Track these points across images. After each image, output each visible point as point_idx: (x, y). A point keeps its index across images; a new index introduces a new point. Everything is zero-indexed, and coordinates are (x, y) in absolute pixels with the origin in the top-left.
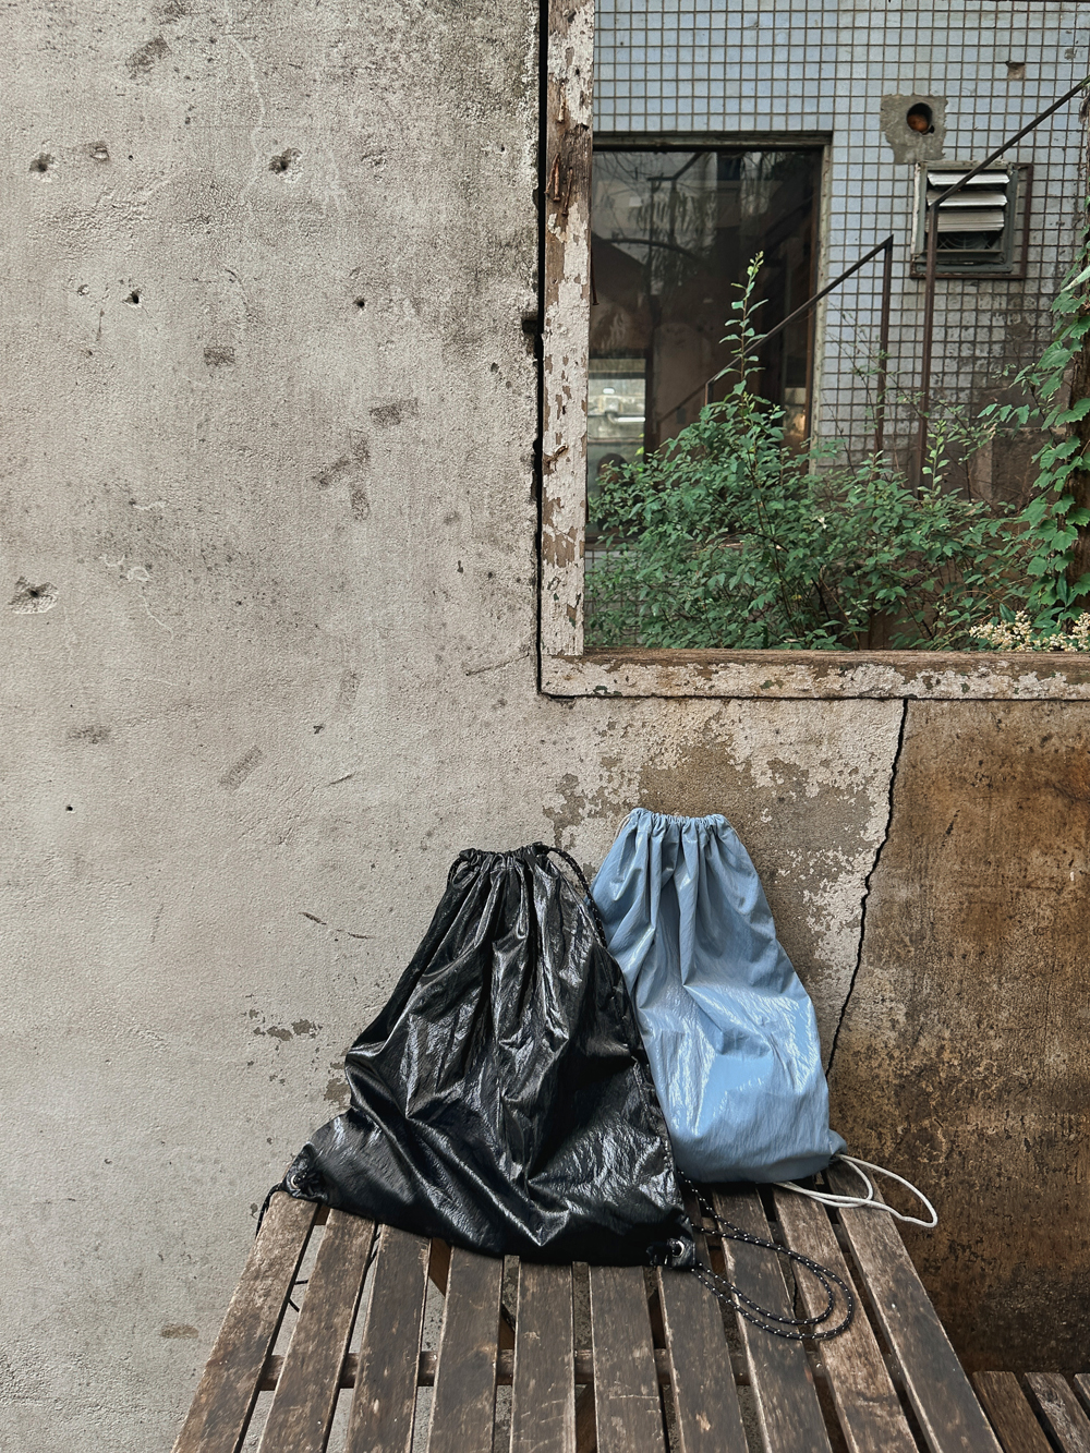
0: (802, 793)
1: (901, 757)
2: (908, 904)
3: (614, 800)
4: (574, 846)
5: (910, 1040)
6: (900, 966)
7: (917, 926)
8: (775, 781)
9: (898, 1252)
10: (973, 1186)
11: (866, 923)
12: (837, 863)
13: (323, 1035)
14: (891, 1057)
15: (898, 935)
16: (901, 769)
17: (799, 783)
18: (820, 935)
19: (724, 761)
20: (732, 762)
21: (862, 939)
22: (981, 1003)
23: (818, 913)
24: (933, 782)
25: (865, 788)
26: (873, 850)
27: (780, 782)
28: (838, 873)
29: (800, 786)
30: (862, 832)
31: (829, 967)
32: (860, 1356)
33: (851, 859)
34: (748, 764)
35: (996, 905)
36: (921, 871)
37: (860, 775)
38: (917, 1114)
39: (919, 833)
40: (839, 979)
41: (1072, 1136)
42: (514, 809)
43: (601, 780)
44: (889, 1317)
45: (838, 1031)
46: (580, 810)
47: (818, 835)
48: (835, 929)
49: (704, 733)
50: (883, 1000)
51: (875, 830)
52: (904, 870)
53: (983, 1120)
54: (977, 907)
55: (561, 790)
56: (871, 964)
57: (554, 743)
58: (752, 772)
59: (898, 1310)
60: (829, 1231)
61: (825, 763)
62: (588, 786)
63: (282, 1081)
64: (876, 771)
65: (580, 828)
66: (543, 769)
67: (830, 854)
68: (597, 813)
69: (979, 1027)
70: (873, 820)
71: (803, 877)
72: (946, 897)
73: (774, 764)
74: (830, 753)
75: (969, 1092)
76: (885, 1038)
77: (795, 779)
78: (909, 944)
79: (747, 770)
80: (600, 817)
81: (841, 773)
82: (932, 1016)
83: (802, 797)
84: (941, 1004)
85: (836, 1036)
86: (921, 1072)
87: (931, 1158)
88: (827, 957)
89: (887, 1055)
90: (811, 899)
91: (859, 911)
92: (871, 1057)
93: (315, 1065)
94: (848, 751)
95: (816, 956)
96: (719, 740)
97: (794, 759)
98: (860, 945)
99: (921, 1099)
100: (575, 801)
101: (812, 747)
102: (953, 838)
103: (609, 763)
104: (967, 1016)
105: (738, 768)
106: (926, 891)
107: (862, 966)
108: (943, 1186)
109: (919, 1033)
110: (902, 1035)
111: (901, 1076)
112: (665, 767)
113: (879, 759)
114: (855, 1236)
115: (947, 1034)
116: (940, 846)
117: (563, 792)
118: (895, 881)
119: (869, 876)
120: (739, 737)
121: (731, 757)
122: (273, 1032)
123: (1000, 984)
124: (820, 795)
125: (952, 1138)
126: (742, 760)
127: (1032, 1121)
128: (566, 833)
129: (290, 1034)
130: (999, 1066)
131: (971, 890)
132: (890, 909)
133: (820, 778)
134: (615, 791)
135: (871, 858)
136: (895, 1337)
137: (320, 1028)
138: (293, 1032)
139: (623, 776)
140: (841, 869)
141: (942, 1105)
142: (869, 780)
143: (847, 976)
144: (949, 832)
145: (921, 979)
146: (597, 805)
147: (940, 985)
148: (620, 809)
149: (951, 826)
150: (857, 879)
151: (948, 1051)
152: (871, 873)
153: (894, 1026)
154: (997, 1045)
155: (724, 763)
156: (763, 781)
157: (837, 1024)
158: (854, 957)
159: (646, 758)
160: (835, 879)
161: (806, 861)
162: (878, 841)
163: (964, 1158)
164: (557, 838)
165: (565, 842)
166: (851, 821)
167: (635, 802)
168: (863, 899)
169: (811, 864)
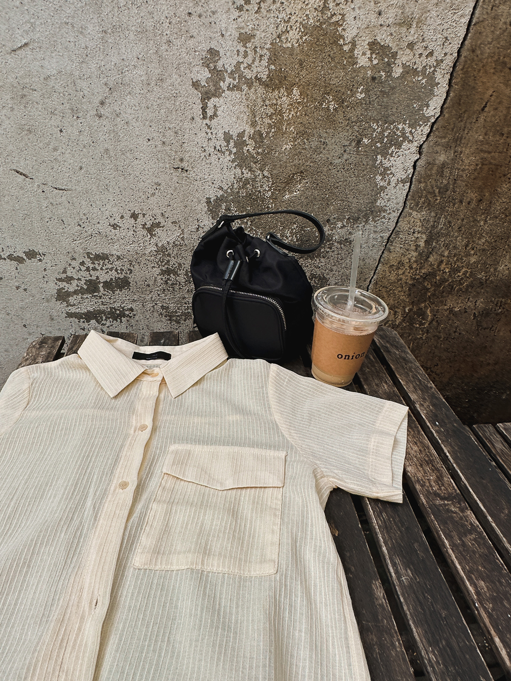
0: (389, 73)
1: (466, 42)
2: (444, 165)
3: (249, 74)
4: (217, 116)
5: (424, 257)
6: (429, 210)
7: (445, 182)
8: (372, 61)
9: (429, 385)
10: (439, 338)
11: (414, 180)
12: (404, 134)
13: (46, 259)
14: (411, 268)
15: (433, 188)
16: (464, 53)
17: (389, 64)
18: (383, 189)
19: (336, 39)
20: (341, 42)
21: (409, 191)
22: (471, 234)
23: (385, 172)
24: (483, 66)
25: (435, 71)
26: (429, 124)
27: (375, 62)
28: (403, 141)
29: (388, 67)
30: (425, 108)
31: (385, 211)
32: (428, 464)
33: (413, 130)
34: (354, 44)
35: (498, 166)
36: (457, 140)
37: (434, 58)
38: (419, 301)
39: (463, 110)
40: (390, 219)
41: (500, 310)
42: (169, 81)
43: (238, 55)
44: (436, 432)
45: (383, 253)
46: (222, 84)
47: (394, 110)
48: (393, 184)
49: (322, 12)
50: (414, 233)
51: (433, 108)
52: (447, 140)
53: (454, 303)
54: (486, 168)
55: (206, 63)
56: (411, 208)
57: (200, 16)
58: (356, 52)
59: (441, 426)
60: (385, 374)
61: (411, 46)
62: (227, 62)
63: (25, 290)
64: (446, 54)
65: (222, 100)
66: (191, 42)
67: (400, 126)
68: (235, 86)
69: (466, 249)
70: (435, 98)
71: (379, 145)
72: (469, 159)
73: (373, 45)
74: (416, 36)
75: (450, 287)
76: (409, 256)
77: (386, 60)
78: (437, 195)
79: (352, 50)
80: (237, 90)
81: (421, 55)
82: (440, 242)
83: (389, 76)
84: (447, 235)
85: (381, 256)
86: (425, 277)
87: (421, 324)
88: (385, 204)
89: (409, 267)
90: (381, 162)
91: (411, 171)
92: (399, 268)
93: (45, 279)
94: (429, 35)
95: (378, 204)
96: (334, 19)
97: (389, 41)
98: (407, 196)
99: (422, 292)
100: (217, 75)
101: (404, 29)
102: (485, 114)
103: (245, 38)
104: (460, 242)
105: (346, 48)
106: (457, 156)
107: (406, 210)
108: (424, 338)
109: (431, 253)
110: (420, 254)
111: (414, 279)
112: (289, 45)
113: (450, 43)
114: (400, 376)
115: (446, 254)
116: (474, 121)
117: (208, 67)
118: (438, 148)
119: (423, 144)
120: (349, 18)
121: (342, 37)
122: (10, 257)
123: (486, 221)
124: (403, 76)
125: (435, 313)
126: (349, 40)
127: (481, 303)
128: (210, 104)
129: (24, 259)
130: (471, 272)
131: (486, 155)
132: (431, 169)
133: (404, 59)
134: (249, 67)
135: (427, 130)
136: (445, 446)
137: (44, 255)
138: (25, 258)
139: (256, 52)
140: (405, 138)
141: (433, 295)
142: (439, 62)
143: (395, 217)
144: (483, 110)
145: (439, 218)
146: (234, 79)
147: (450, 222)
148: (252, 83)
149: (486, 104)
150: (414, 147)
151: (445, 263)
152: (424, 142)
153: (416, 249)
154: (473, 260)
155: (335, 43)
156: (363, 61)
157: (383, 248)
158: (402, 204)
159: (274, 36)
160: (399, 146)
161: (382, 132)
162: (434, 116)
163: (438, 324)
164: (204, 109)
165: (210, 112)
166: (419, 99)
167: (264, 77)
168: (415, 162)
169: (386, 134)
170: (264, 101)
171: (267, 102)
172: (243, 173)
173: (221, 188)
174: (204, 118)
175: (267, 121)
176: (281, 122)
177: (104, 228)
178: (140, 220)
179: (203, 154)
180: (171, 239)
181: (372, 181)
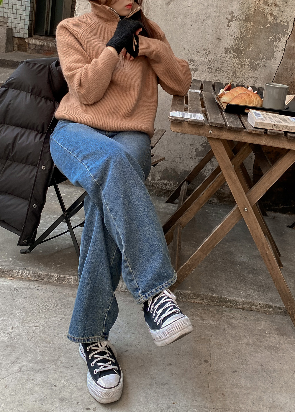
2: (294, 47)
3: (240, 18)
4: (231, 27)
11: (285, 50)
12: (281, 37)
18: (276, 52)
20: (264, 13)
21: (284, 53)
23: (276, 47)
25: (289, 22)
26: (288, 35)
29: (276, 20)
30: (287, 31)
31: (277, 58)
33: (284, 36)
34: (267, 14)
37: (288, 19)
40: (278, 61)
42: (221, 17)
43: (238, 13)
45: (276, 72)
46: (233, 19)
47: (278, 30)
48: (279, 51)
49: (259, 6)
51: (289, 31)
55: (230, 14)
56: (285, 59)
57: (231, 5)
61: (282, 16)
62: (235, 14)
65: (233, 23)
66: (228, 10)
67: (280, 35)
70: (289, 29)
71: (274, 39)
74: (283, 14)
77: (276, 18)
80: (237, 21)
81: (285, 18)
83: (276, 22)
88: (277, 56)
90: (275, 44)
91: (284, 47)
95: (275, 56)
98: (283, 55)
100: (233, 17)
107: (283, 59)
112: (251, 13)
117: (231, 15)
118: (292, 42)
124: (280, 22)
128: (230, 23)
132: (290, 48)
133: (280, 19)
134: (241, 16)
135: (288, 37)
139: (243, 13)
142: (290, 20)
143: (280, 60)
146: (237, 18)
148: (241, 20)
150: (285, 41)
152: (287, 40)
157: (276, 70)
158: (282, 57)
159: (248, 11)
160: (280, 40)
161: (275, 36)
162: (290, 33)
164: (228, 24)
165: (229, 25)
166: (285, 29)
167: (244, 19)
168: (285, 45)
169: (276, 36)
170: (244, 24)
171: (244, 25)
172: (236, 42)
173: (229, 45)
174: (228, 26)
175: (244, 29)
176: (247, 30)
177: (195, 52)
178: (206, 51)
179: (226, 36)
180: (213, 58)
181: (273, 49)
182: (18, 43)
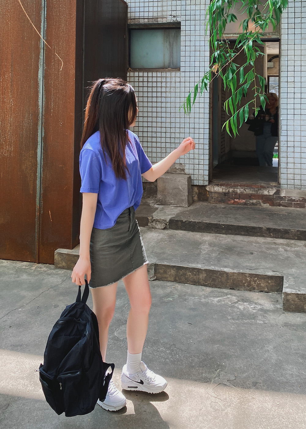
182: (197, 192)
